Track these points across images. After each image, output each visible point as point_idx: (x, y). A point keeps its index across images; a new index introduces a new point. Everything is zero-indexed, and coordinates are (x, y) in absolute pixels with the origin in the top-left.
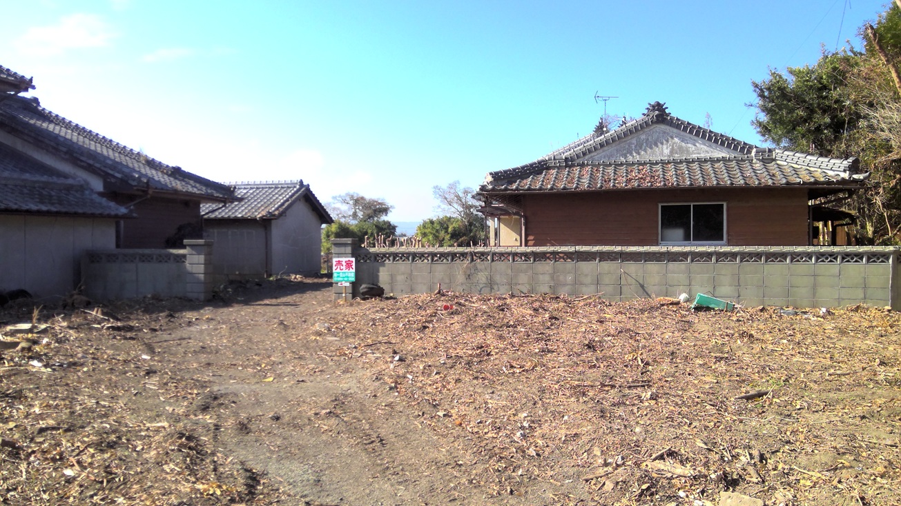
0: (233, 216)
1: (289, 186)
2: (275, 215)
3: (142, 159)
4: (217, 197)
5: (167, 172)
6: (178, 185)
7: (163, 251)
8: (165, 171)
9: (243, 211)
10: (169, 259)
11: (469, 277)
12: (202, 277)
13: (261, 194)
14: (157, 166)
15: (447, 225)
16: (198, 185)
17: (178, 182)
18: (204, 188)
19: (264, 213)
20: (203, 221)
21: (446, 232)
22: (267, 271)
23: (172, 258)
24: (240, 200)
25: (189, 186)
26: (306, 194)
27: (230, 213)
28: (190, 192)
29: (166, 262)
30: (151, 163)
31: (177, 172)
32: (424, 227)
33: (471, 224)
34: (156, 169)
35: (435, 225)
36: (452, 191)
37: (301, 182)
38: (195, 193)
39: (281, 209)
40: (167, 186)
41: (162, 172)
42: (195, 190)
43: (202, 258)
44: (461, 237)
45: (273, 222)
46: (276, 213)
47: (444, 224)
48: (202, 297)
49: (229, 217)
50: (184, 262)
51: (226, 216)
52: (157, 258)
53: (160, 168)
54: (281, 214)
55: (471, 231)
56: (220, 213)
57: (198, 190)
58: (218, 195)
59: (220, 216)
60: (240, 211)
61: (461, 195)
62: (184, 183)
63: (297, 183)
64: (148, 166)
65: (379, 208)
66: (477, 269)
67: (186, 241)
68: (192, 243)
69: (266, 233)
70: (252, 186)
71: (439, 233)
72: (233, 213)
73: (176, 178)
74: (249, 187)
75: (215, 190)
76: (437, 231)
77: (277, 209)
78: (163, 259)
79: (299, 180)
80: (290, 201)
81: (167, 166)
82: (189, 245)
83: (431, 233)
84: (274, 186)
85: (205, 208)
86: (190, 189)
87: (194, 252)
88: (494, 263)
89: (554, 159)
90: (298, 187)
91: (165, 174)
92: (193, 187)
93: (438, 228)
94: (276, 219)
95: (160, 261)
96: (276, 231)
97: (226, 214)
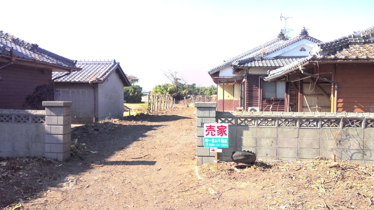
0: (73, 80)
1: (107, 63)
2: (101, 80)
3: (9, 38)
4: (65, 67)
5: (28, 48)
6: (36, 56)
7: (22, 112)
8: (27, 47)
9: (79, 78)
10: (28, 119)
11: (339, 142)
12: (61, 137)
13: (89, 67)
14: (21, 43)
15: (167, 88)
16: (50, 58)
17: (37, 55)
18: (55, 60)
19: (94, 79)
20: (54, 84)
21: (167, 91)
22: (95, 116)
23: (30, 119)
24: (79, 69)
25: (45, 58)
26: (118, 68)
27: (71, 79)
28: (45, 62)
29: (25, 122)
30: (16, 41)
31: (35, 48)
32: (156, 88)
33: (178, 87)
34: (20, 46)
35: (162, 87)
36: (170, 72)
37: (115, 61)
38: (49, 63)
39: (104, 77)
40: (28, 56)
41: (25, 48)
42: (49, 61)
43: (61, 119)
44: (173, 93)
45: (99, 84)
46: (102, 79)
47: (165, 87)
48: (61, 157)
49: (70, 81)
50: (42, 122)
51: (68, 81)
52: (16, 119)
53: (23, 45)
54: (104, 80)
55: (178, 90)
56: (64, 79)
57: (51, 61)
58: (65, 65)
59: (64, 81)
60: (77, 77)
61: (174, 74)
62: (41, 56)
63: (112, 62)
64: (14, 43)
65: (134, 79)
66: (349, 135)
67: (44, 103)
68: (51, 105)
69: (95, 92)
70: (83, 63)
71: (163, 91)
72: (72, 79)
73: (34, 52)
74: (81, 63)
75: (62, 62)
76: (162, 90)
77: (102, 77)
78: (22, 119)
79: (113, 60)
80: (109, 72)
81: (28, 44)
82: (48, 107)
83: (160, 91)
84: (97, 63)
85: (55, 74)
86: (45, 60)
87: (52, 114)
88: (367, 129)
89: (354, 37)
90: (113, 64)
91: (26, 49)
92: (47, 59)
93: (163, 89)
94: (101, 83)
95: (19, 121)
96: (101, 90)
97: (68, 79)
